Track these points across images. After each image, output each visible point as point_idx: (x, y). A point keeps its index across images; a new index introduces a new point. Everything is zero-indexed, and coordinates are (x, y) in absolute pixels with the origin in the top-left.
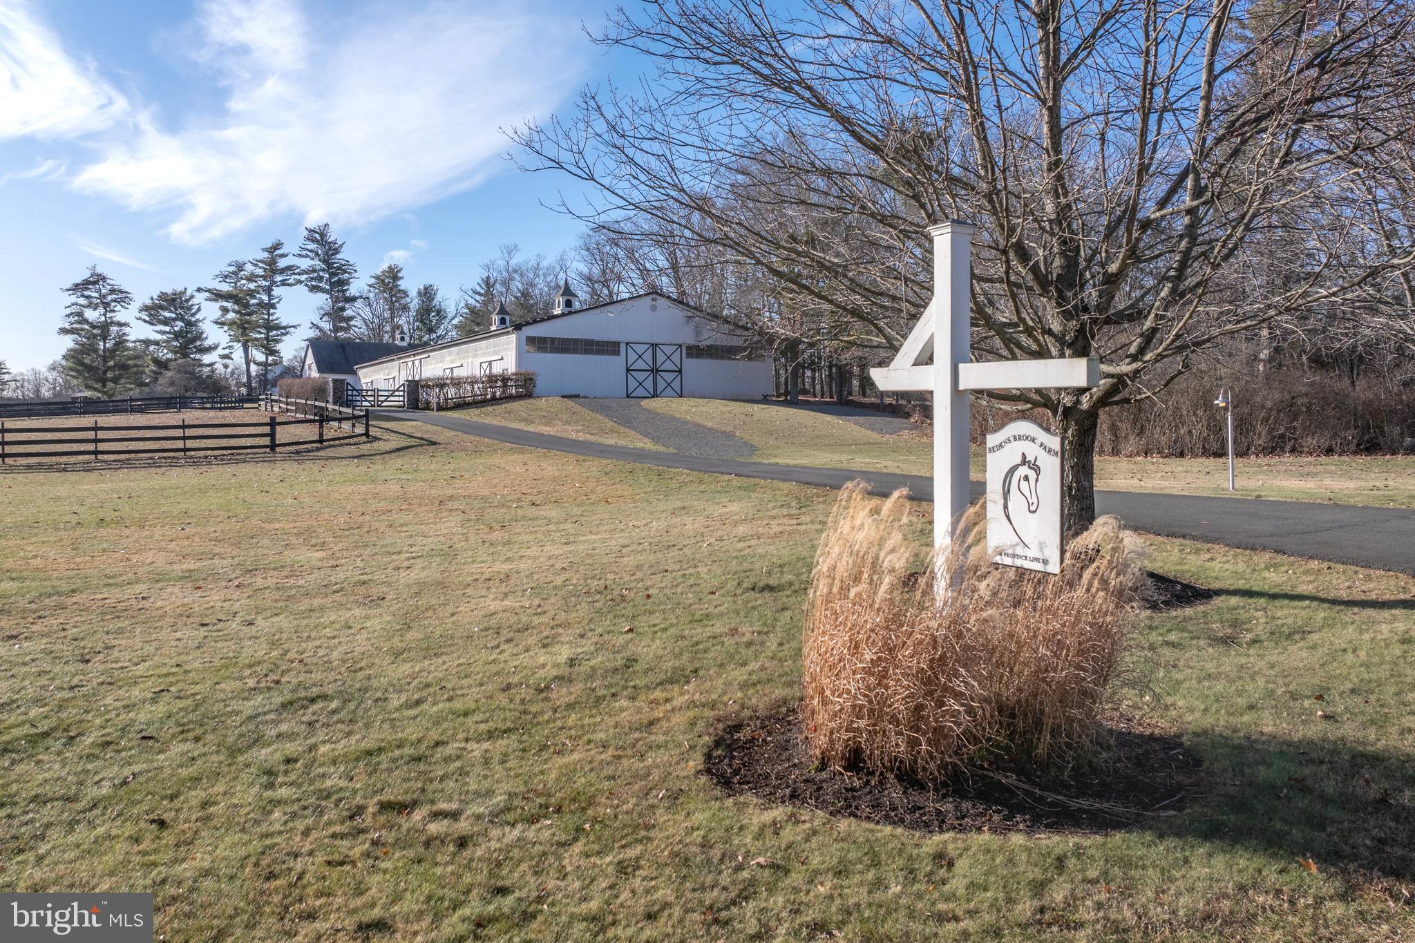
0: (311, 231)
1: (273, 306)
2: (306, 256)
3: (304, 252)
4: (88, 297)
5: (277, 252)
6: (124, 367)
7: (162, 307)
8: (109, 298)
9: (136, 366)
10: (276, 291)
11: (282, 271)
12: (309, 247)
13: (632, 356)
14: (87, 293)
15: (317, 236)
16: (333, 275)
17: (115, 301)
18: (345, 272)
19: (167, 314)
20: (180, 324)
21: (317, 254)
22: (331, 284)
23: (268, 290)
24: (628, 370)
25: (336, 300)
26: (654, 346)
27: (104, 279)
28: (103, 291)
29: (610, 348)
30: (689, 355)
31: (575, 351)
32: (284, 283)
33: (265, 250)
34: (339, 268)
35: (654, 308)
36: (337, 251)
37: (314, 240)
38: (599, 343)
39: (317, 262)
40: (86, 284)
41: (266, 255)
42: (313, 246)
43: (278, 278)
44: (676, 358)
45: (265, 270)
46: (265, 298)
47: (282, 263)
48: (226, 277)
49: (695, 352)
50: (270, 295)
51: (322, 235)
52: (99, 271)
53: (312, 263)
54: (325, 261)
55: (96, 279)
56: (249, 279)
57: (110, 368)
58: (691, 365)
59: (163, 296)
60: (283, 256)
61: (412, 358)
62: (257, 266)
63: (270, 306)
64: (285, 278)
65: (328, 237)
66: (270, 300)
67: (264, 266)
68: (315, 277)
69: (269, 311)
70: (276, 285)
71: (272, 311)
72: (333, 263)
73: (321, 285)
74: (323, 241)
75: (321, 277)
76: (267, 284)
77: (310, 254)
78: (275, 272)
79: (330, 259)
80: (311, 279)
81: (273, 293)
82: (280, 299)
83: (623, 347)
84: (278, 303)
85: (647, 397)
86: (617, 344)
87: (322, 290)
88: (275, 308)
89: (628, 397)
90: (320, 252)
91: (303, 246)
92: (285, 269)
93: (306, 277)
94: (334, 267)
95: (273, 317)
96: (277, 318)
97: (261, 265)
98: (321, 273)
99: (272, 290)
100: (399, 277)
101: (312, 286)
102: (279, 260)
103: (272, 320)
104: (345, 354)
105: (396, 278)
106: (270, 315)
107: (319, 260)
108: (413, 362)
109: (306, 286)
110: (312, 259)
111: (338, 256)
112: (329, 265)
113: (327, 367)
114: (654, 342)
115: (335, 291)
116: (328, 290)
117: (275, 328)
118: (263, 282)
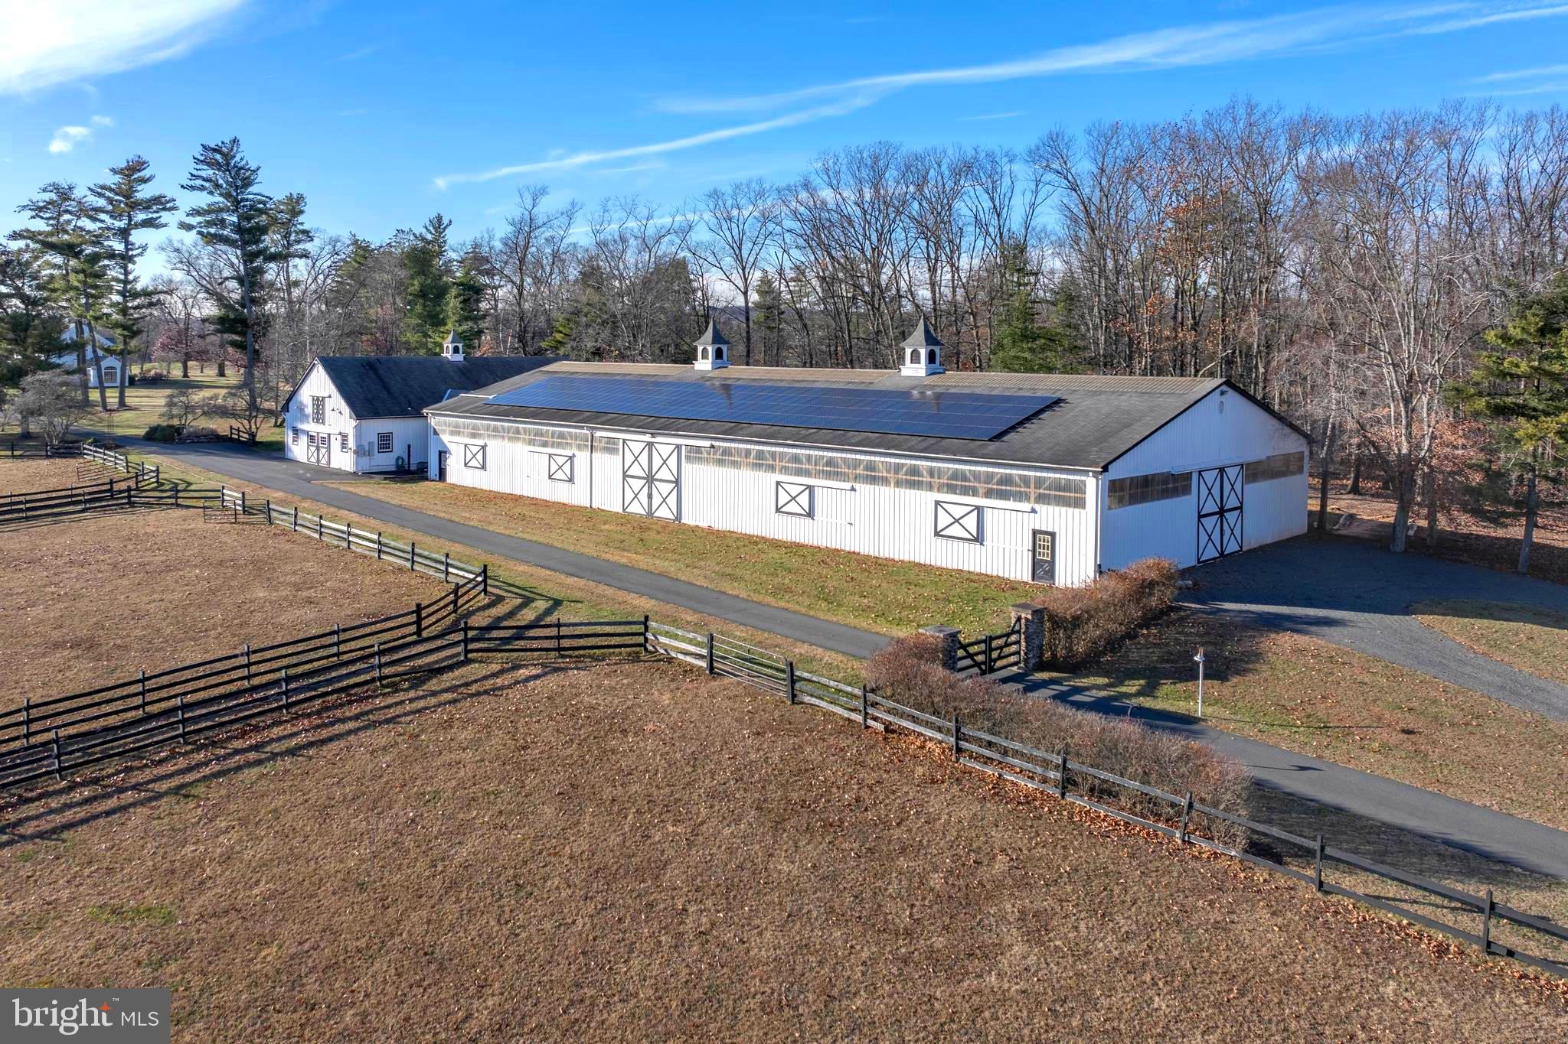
0: (208, 150)
1: (131, 259)
2: (202, 188)
3: (199, 182)
5: (136, 175)
10: (137, 236)
11: (146, 205)
12: (203, 174)
13: (1203, 492)
15: (219, 158)
16: (243, 218)
18: (261, 212)
21: (218, 186)
22: (241, 232)
23: (124, 234)
24: (1199, 517)
25: (249, 258)
26: (1222, 471)
29: (1181, 484)
30: (1249, 478)
31: (1152, 496)
32: (148, 223)
33: (113, 171)
34: (252, 207)
35: (1222, 408)
36: (247, 183)
37: (211, 164)
38: (1175, 478)
39: (218, 199)
41: (118, 180)
42: (209, 172)
43: (140, 216)
44: (1238, 486)
45: (114, 202)
46: (118, 246)
47: (144, 192)
48: (40, 209)
49: (1251, 472)
50: (127, 243)
51: (228, 157)
53: (211, 199)
54: (227, 196)
60: (144, 181)
61: (648, 438)
62: (100, 195)
63: (126, 258)
64: (150, 216)
65: (237, 158)
66: (127, 250)
67: (111, 195)
68: (213, 220)
69: (125, 268)
70: (137, 226)
71: (130, 266)
72: (243, 200)
73: (225, 233)
74: (228, 164)
75: (223, 221)
76: (121, 224)
77: (207, 185)
78: (134, 205)
79: (238, 194)
80: (209, 224)
81: (131, 239)
82: (144, 248)
83: (1195, 476)
84: (141, 254)
85: (1215, 558)
86: (1188, 476)
87: (226, 240)
88: (134, 263)
89: (1199, 562)
90: (221, 181)
91: (195, 173)
92: (149, 201)
93: (199, 219)
94: (244, 206)
95: (131, 277)
96: (135, 280)
97: (108, 194)
98: (225, 216)
99: (130, 235)
100: (302, 212)
101: (209, 233)
102: (139, 188)
103: (130, 282)
104: (382, 380)
105: (296, 213)
106: (126, 273)
107: (221, 195)
108: (650, 445)
109: (200, 233)
110: (211, 193)
111: (250, 189)
112: (237, 203)
113: (363, 406)
114: (1220, 465)
115: (246, 243)
116: (237, 241)
117: (135, 295)
118: (112, 221)
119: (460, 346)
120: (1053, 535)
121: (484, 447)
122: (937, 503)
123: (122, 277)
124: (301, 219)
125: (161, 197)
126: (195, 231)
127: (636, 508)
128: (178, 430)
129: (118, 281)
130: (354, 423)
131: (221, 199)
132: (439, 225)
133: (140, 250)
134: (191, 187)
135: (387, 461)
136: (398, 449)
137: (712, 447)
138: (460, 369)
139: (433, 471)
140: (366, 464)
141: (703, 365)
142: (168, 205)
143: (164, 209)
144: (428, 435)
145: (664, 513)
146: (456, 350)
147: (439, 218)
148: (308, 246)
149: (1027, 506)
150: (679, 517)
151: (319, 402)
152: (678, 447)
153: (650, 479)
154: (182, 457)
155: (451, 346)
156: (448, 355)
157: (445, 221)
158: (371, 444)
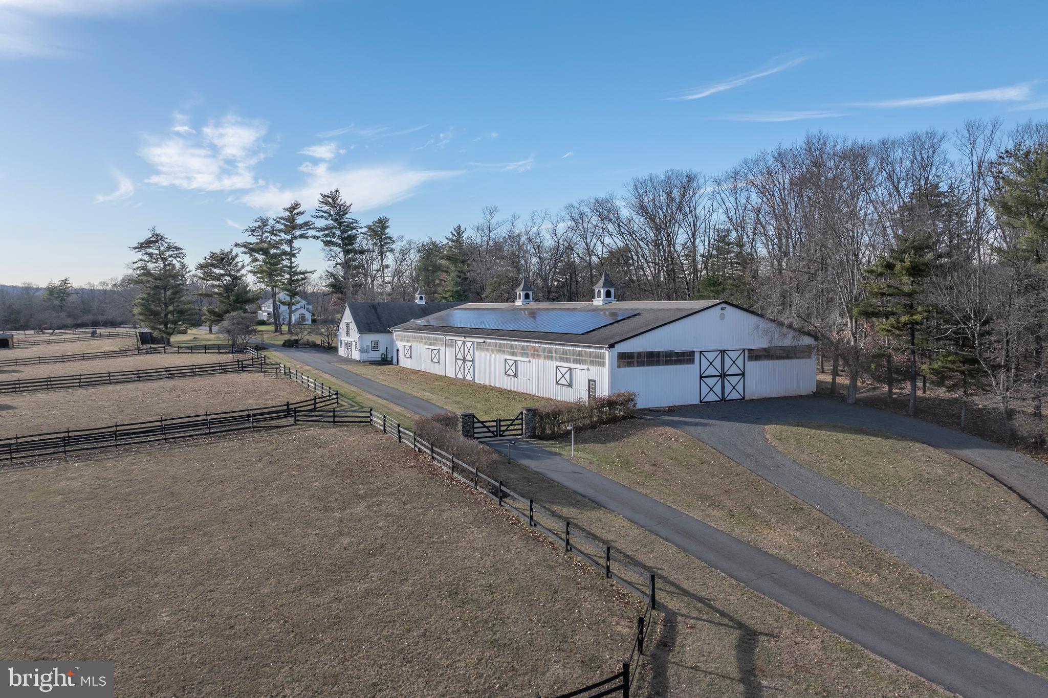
0: (324, 196)
1: (294, 255)
2: (322, 217)
3: (321, 214)
4: (150, 255)
5: (296, 211)
6: (181, 312)
7: (213, 265)
8: (167, 254)
9: (190, 309)
10: (297, 243)
11: (301, 227)
12: (324, 209)
13: (705, 363)
14: (149, 250)
15: (330, 200)
16: (343, 232)
17: (171, 256)
18: (353, 228)
19: (217, 271)
20: (227, 278)
21: (330, 215)
22: (343, 239)
23: (290, 242)
24: (701, 377)
25: (347, 253)
26: (723, 352)
27: (162, 239)
28: (162, 248)
29: (685, 358)
30: (751, 358)
31: (658, 363)
32: (302, 236)
33: (286, 210)
34: (348, 226)
35: (722, 317)
36: (345, 213)
37: (327, 203)
38: (678, 354)
39: (330, 222)
40: (148, 244)
41: (287, 213)
42: (326, 208)
43: (297, 233)
44: (740, 362)
45: (285, 225)
46: (288, 249)
47: (300, 220)
48: (253, 231)
49: (755, 355)
50: (291, 247)
51: (334, 198)
52: (157, 232)
53: (327, 222)
54: (335, 220)
55: (155, 239)
56: (272, 233)
57: (170, 312)
58: (752, 367)
59: (213, 256)
60: (299, 214)
61: (463, 339)
62: (279, 222)
63: (292, 255)
64: (303, 232)
65: (339, 200)
66: (291, 251)
67: (285, 222)
68: (329, 234)
69: (290, 260)
70: (296, 238)
71: (293, 259)
72: (343, 222)
73: (335, 240)
74: (334, 203)
75: (334, 234)
76: (289, 237)
77: (324, 215)
78: (294, 227)
79: (340, 219)
80: (326, 236)
81: (293, 245)
82: (300, 249)
83: (697, 355)
84: (298, 253)
85: (716, 401)
86: (692, 354)
87: (335, 244)
88: (296, 257)
89: (701, 402)
90: (332, 213)
91: (319, 209)
92: (302, 224)
93: (322, 233)
94: (344, 225)
95: (294, 265)
96: (297, 266)
97: (282, 221)
98: (334, 231)
99: (293, 242)
100: (387, 227)
101: (327, 241)
102: (298, 218)
103: (294, 267)
104: (378, 314)
105: (384, 227)
106: (291, 263)
107: (332, 220)
108: (464, 342)
109: (322, 240)
110: (327, 219)
111: (347, 216)
112: (340, 224)
113: (365, 327)
114: (722, 348)
115: (346, 245)
116: (340, 244)
117: (296, 273)
118: (285, 236)
119: (423, 296)
120: (595, 381)
121: (411, 347)
122: (557, 367)
123: (289, 265)
124: (387, 231)
125: (309, 222)
126: (320, 240)
127: (460, 376)
128: (296, 341)
129: (287, 267)
130: (359, 335)
131: (332, 222)
132: (459, 231)
133: (298, 251)
134: (317, 216)
135: (376, 355)
136: (382, 350)
137: (484, 342)
138: (422, 309)
139: (395, 361)
140: (365, 357)
141: (519, 303)
142: (311, 227)
143: (310, 228)
144: (392, 342)
145: (469, 378)
146: (421, 298)
147: (459, 227)
148: (393, 246)
149: (585, 367)
150: (474, 379)
151: (348, 325)
152: (473, 343)
153: (464, 360)
154: (286, 353)
155: (418, 296)
156: (418, 301)
157: (463, 229)
158: (368, 346)
